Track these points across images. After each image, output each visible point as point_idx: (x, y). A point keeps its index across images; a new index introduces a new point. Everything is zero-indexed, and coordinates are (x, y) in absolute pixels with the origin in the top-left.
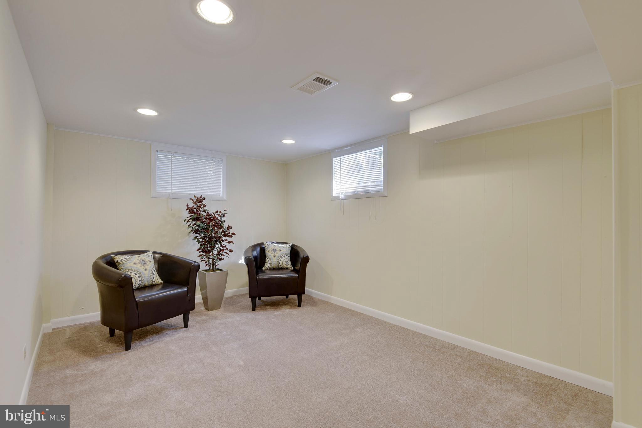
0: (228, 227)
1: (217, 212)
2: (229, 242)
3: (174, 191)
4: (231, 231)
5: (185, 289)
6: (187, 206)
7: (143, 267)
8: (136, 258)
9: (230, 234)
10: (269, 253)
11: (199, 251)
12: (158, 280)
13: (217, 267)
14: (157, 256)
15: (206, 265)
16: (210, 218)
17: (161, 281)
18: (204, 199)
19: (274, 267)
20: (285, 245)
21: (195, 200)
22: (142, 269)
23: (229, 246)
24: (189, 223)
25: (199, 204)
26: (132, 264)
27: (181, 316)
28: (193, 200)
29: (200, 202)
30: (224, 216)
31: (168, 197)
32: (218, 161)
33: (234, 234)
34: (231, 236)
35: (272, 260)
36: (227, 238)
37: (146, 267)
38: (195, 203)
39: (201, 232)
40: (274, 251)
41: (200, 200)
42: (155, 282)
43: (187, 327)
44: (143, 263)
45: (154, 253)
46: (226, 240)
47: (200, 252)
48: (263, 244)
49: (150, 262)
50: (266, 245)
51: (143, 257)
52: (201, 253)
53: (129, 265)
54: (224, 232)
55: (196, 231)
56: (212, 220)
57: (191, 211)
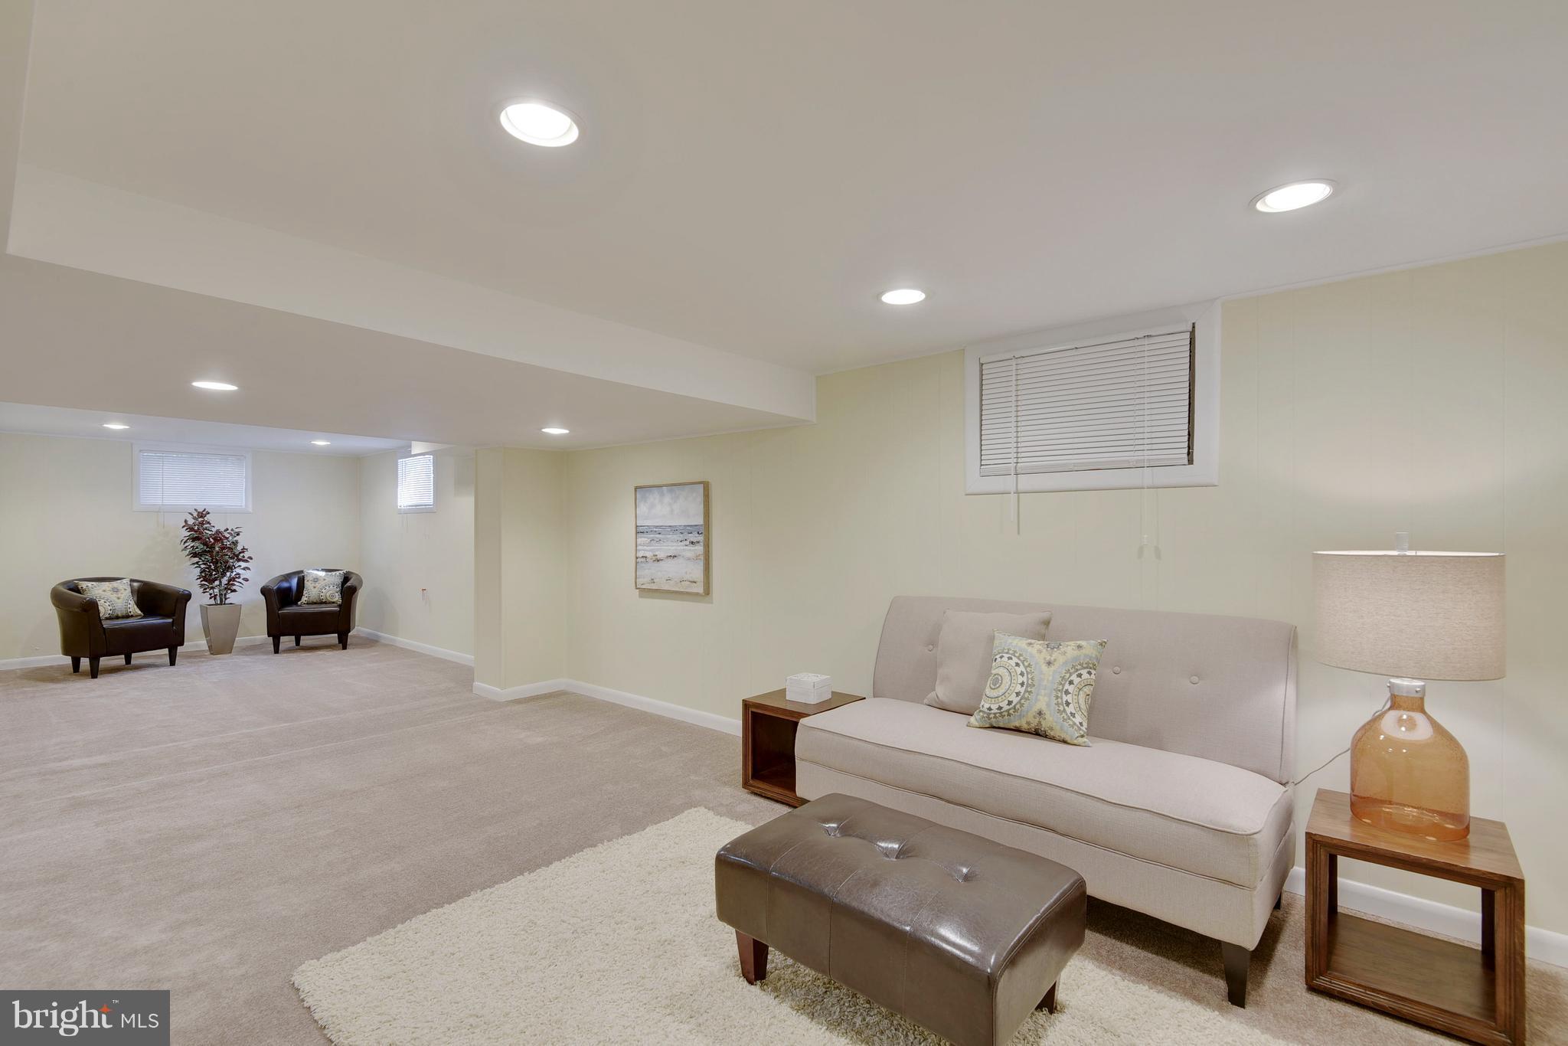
0: (244, 549)
1: (227, 529)
2: (244, 569)
3: (166, 502)
4: (246, 555)
5: (170, 620)
6: (186, 521)
7: (115, 595)
8: (106, 585)
9: (246, 558)
10: (308, 584)
11: (199, 580)
12: (135, 610)
13: (227, 602)
14: (136, 584)
15: (211, 598)
16: (218, 537)
17: (140, 612)
18: (209, 513)
19: (315, 601)
20: (334, 573)
21: (195, 514)
22: (114, 597)
23: (244, 574)
24: (186, 544)
25: (200, 519)
26: (100, 591)
27: (166, 651)
28: (192, 515)
29: (201, 517)
30: (238, 535)
31: (159, 511)
32: (239, 459)
33: (251, 558)
34: (247, 561)
35: (311, 592)
36: (241, 563)
37: (120, 595)
38: (194, 518)
39: (201, 555)
40: (316, 580)
41: (202, 515)
42: (132, 613)
43: (174, 665)
44: (116, 590)
45: (132, 581)
46: (240, 566)
47: (201, 581)
48: (302, 572)
49: (125, 589)
50: (306, 572)
51: (115, 584)
52: (203, 582)
53: (97, 592)
54: (237, 556)
55: (195, 555)
56: (219, 540)
57: (191, 529)
